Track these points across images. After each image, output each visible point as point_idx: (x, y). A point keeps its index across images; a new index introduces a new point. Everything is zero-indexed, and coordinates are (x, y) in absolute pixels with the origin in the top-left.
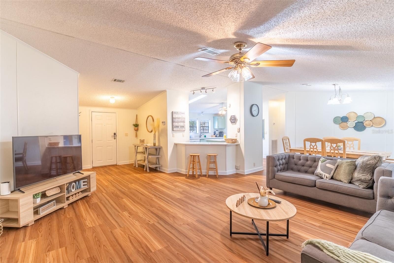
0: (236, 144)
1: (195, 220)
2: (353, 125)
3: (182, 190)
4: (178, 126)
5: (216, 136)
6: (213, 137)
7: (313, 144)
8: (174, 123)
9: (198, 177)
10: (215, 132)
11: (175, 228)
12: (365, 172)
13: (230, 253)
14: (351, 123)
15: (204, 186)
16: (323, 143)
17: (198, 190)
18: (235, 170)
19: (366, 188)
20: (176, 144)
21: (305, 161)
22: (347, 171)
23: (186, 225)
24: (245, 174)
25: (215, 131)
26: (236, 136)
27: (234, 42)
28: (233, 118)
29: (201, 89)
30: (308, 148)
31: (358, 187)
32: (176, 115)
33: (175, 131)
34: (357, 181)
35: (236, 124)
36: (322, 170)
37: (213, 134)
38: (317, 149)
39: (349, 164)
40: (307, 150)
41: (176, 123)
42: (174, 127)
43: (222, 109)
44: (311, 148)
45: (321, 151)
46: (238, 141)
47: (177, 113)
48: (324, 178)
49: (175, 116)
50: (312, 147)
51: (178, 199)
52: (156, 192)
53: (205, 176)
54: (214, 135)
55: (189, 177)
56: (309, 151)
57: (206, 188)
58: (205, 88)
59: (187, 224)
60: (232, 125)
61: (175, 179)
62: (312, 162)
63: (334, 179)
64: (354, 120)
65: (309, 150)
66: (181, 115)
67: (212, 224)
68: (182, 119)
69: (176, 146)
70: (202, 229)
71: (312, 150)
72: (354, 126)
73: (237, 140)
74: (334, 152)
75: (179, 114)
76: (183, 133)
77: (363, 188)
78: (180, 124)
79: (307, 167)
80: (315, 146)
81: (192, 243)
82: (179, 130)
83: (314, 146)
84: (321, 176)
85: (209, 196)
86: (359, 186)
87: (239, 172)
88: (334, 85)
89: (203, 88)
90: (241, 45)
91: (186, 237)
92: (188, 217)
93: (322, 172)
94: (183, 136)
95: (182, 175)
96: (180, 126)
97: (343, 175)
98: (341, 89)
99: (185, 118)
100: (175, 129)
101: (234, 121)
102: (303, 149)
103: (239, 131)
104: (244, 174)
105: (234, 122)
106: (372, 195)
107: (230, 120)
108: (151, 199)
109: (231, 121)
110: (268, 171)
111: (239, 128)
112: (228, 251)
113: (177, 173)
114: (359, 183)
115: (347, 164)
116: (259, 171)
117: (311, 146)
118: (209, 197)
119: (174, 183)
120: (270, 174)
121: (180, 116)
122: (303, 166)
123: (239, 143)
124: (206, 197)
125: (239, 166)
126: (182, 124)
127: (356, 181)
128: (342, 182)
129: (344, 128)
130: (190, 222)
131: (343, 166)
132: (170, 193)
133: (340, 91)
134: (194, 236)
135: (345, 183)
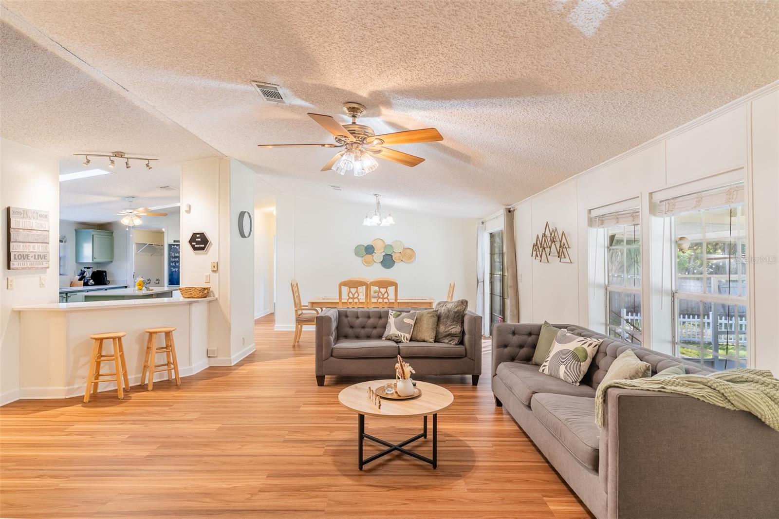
0: (208, 299)
1: (265, 477)
2: (380, 259)
3: (127, 436)
4: (27, 255)
5: (86, 284)
6: (77, 286)
7: (353, 290)
8: (14, 244)
9: (124, 395)
10: (83, 273)
11: (247, 510)
12: (455, 323)
13: (393, 491)
14: (378, 256)
15: (171, 410)
16: (367, 286)
17: (172, 422)
18: (206, 360)
19: (458, 345)
20: (20, 312)
21: (366, 319)
22: (431, 325)
23: (259, 493)
24: (233, 365)
25: (83, 269)
26: (207, 280)
27: (346, 100)
28: (198, 238)
29: (112, 155)
30: (345, 298)
31: (447, 346)
32: (21, 220)
33: (17, 269)
34: (446, 336)
35: (207, 254)
36: (399, 329)
37: (79, 277)
38: (359, 298)
39: (431, 315)
40: (343, 301)
41: (21, 244)
42: (15, 259)
43: (130, 211)
44: (350, 298)
45: (364, 301)
46: (212, 292)
47: (24, 213)
48: (403, 340)
49: (19, 222)
50: (351, 295)
51: (146, 457)
52: (45, 468)
53: (142, 388)
54: (80, 280)
55: (89, 402)
56: (346, 303)
57: (185, 414)
58: (124, 154)
59: (260, 491)
60: (196, 254)
61: (53, 419)
62: (377, 319)
63: (414, 339)
64: (380, 252)
65: (346, 301)
66: (37, 221)
67: (305, 467)
68: (39, 233)
69: (20, 318)
70: (301, 483)
71: (351, 301)
72: (382, 259)
73: (211, 290)
74: (383, 301)
75: (30, 218)
76: (43, 276)
77: (456, 345)
78: (34, 248)
79: (370, 328)
80: (357, 294)
81: (322, 513)
82: (29, 266)
83: (355, 293)
84: (397, 338)
85: (220, 425)
86: (449, 343)
87: (215, 363)
88: (375, 195)
89: (119, 154)
90: (358, 109)
91: (295, 511)
92: (238, 479)
93: (398, 333)
94: (42, 285)
95: (60, 402)
96: (33, 254)
97: (427, 333)
98: (381, 202)
99: (48, 231)
100: (16, 263)
101: (203, 246)
102: (338, 301)
103: (216, 269)
104: (230, 365)
105: (203, 249)
106: (465, 351)
107: (190, 242)
108: (56, 489)
109: (193, 247)
110: (318, 346)
111: (216, 261)
112: (387, 491)
113: (20, 402)
114: (450, 339)
115: (429, 315)
116: (250, 354)
117: (350, 293)
118: (220, 427)
119: (66, 429)
120: (324, 350)
121: (34, 223)
122: (363, 327)
123: (217, 296)
124: (215, 430)
125: (216, 348)
126: (38, 248)
127: (443, 337)
128: (426, 342)
129: (368, 263)
130: (261, 486)
131: (425, 319)
132: (101, 454)
133: (378, 206)
134: (306, 501)
135: (430, 342)
